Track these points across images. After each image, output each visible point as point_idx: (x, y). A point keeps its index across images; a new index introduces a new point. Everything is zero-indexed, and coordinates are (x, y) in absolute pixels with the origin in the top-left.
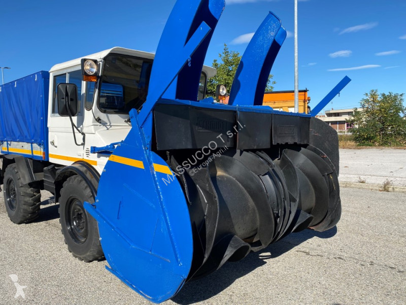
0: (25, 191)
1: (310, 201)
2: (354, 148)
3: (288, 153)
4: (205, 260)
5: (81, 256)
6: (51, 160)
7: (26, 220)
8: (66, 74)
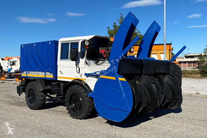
0: (40, 94)
1: (170, 96)
2: (199, 78)
3: (161, 76)
4: (135, 108)
5: (78, 117)
6: (59, 79)
7: (39, 108)
8: (69, 43)
